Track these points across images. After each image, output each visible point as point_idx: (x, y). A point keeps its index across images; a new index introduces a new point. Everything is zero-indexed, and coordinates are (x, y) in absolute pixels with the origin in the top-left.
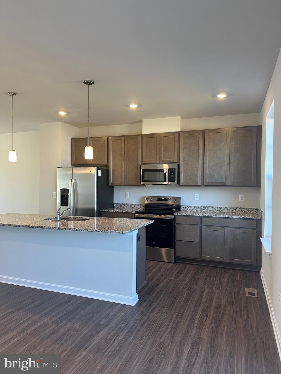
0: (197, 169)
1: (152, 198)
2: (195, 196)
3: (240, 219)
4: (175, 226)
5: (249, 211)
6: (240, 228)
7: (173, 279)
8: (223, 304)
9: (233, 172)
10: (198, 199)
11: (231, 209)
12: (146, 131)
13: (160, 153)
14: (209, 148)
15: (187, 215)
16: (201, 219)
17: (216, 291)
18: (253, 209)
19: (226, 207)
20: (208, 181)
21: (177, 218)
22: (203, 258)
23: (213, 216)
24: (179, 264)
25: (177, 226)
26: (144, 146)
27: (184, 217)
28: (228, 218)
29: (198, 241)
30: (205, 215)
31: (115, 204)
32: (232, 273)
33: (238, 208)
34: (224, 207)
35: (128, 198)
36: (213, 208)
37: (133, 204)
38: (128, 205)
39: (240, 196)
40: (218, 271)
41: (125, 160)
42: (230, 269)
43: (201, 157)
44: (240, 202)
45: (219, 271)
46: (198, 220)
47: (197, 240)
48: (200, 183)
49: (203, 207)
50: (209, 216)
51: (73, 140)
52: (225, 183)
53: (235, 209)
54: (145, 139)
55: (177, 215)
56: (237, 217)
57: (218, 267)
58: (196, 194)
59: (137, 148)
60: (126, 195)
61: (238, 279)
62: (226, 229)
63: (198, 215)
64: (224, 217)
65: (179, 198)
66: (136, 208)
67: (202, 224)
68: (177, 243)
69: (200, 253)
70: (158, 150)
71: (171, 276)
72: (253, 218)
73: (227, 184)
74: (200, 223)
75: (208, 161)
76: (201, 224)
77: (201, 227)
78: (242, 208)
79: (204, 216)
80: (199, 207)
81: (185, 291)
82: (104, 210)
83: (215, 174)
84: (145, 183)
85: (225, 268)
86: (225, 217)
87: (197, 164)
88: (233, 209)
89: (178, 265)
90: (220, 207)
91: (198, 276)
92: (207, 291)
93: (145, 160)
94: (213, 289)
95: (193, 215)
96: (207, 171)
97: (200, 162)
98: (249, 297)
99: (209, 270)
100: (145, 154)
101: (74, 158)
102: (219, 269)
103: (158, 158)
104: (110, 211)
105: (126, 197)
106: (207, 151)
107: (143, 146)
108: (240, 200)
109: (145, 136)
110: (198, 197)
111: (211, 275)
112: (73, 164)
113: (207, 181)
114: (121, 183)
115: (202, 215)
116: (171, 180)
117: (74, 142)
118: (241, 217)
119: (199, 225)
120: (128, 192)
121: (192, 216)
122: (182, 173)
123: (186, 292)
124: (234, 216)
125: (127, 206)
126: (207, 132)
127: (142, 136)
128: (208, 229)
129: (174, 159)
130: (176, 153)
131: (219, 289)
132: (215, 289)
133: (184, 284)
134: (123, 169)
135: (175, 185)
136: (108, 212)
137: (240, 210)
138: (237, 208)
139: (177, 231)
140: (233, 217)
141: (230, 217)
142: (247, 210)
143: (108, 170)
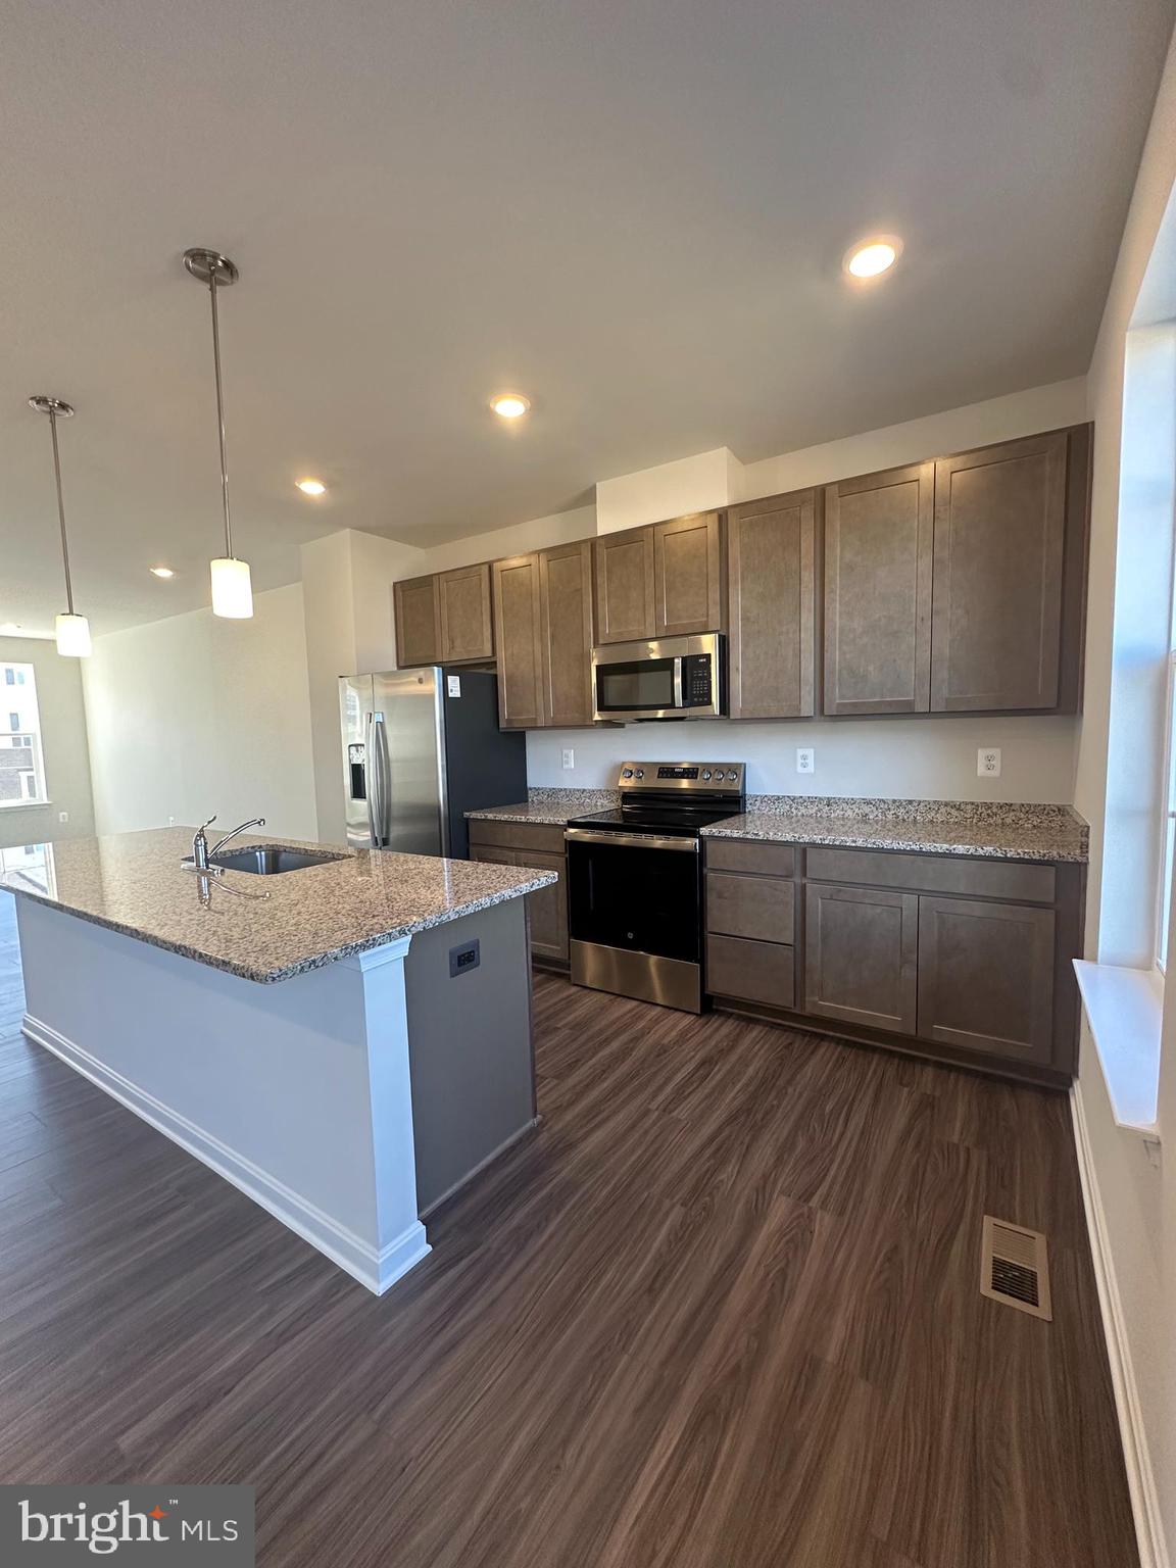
0: (794, 650)
1: (641, 769)
2: (799, 758)
3: (973, 857)
4: (703, 878)
5: (1022, 816)
6: (972, 898)
7: (657, 1109)
8: (831, 1356)
9: (947, 651)
10: (811, 769)
11: (943, 810)
12: (609, 522)
13: (658, 600)
14: (841, 559)
15: (749, 836)
16: (804, 851)
17: (824, 1222)
18: (1043, 810)
19: (920, 802)
20: (840, 698)
21: (710, 846)
22: (809, 1010)
23: (855, 842)
24: (722, 1019)
25: (711, 876)
26: (602, 579)
27: (737, 845)
28: (920, 853)
29: (791, 942)
30: (817, 839)
31: (531, 789)
32: (929, 1092)
33: (973, 804)
34: (910, 802)
35: (571, 769)
36: (868, 803)
37: (584, 790)
38: (569, 793)
39: (982, 754)
40: (870, 1074)
41: (542, 639)
42: (925, 1062)
43: (809, 600)
44: (982, 777)
45: (875, 1072)
46: (792, 857)
47: (788, 937)
48: (808, 707)
49: (829, 802)
50: (837, 843)
51: (398, 586)
52: (910, 703)
53: (958, 809)
54: (603, 554)
55: (712, 837)
56: (960, 849)
57: (874, 1049)
58: (800, 752)
59: (579, 591)
60: (565, 759)
61: (955, 1139)
62: (909, 901)
63: (789, 837)
64: (902, 847)
65: (736, 770)
66: (596, 805)
67: (808, 876)
68: (712, 941)
69: (799, 988)
70: (650, 591)
71: (654, 1096)
72: (1036, 857)
73: (921, 707)
74: (798, 872)
75: (841, 614)
76: (804, 874)
77: (804, 887)
78: (989, 806)
79: (813, 845)
80: (812, 800)
81: (673, 1206)
82: (474, 815)
83: (871, 668)
84: (606, 716)
85: (902, 1056)
86: (904, 850)
87: (794, 632)
88: (949, 809)
89: (714, 1022)
90: (894, 801)
91: (771, 1098)
92: (779, 1210)
93: (606, 629)
94: (815, 1202)
95: (771, 836)
96: (834, 655)
97: (808, 620)
98: (1000, 1305)
99: (830, 1065)
100: (605, 610)
101: (402, 644)
102: (874, 1063)
103: (650, 619)
104: (490, 816)
105: (565, 766)
106: (834, 571)
107: (599, 580)
108: (981, 770)
109: (602, 542)
110: (811, 761)
111: (832, 1097)
112: (402, 664)
113: (836, 697)
114: (535, 719)
115: (806, 838)
116: (696, 700)
117: (400, 593)
118: (981, 852)
119: (798, 880)
120: (571, 749)
121: (768, 840)
122: (737, 669)
123: (677, 1213)
124: (946, 846)
125: (567, 796)
126: (831, 493)
127: (594, 543)
128: (831, 896)
129: (708, 616)
130: (715, 595)
131: (841, 1214)
132: (824, 1205)
133: (691, 1148)
134: (539, 671)
135: (712, 719)
136: (485, 820)
137: (983, 816)
138: (969, 807)
139: (711, 899)
140: (941, 847)
141: (927, 847)
142: (1012, 814)
143: (496, 676)
